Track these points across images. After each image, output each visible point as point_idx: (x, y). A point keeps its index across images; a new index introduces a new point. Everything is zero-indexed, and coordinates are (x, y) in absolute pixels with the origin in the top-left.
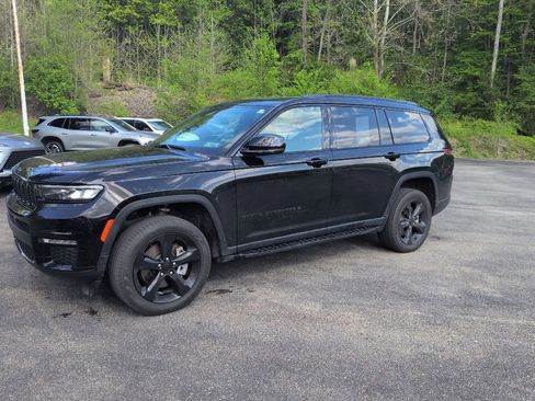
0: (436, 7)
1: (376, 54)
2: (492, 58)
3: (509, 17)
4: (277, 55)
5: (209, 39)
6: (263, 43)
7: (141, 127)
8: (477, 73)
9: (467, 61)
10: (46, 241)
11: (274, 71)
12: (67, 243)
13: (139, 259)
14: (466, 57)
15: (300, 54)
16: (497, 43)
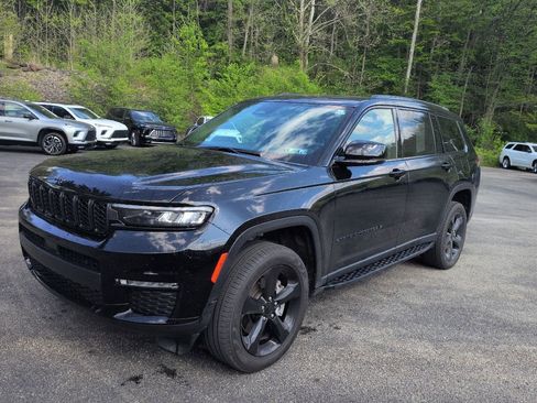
0: (360, 11)
1: (302, 54)
2: (407, 66)
3: (422, 27)
4: (205, 46)
6: (190, 29)
7: (62, 114)
8: (393, 79)
9: (384, 66)
10: (124, 282)
11: (202, 62)
12: (156, 285)
14: (384, 62)
15: (226, 46)
16: (412, 50)
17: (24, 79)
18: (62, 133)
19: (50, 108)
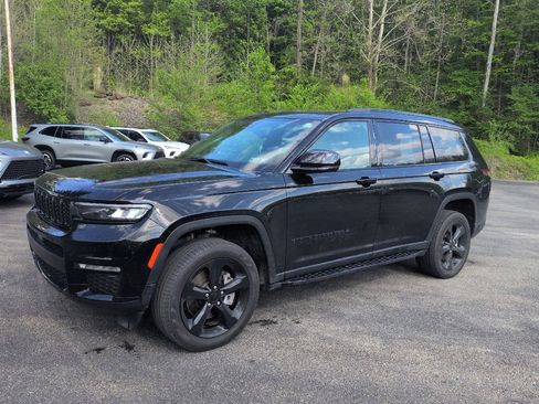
0: (432, 25)
1: (370, 72)
2: (484, 78)
3: (502, 38)
4: (272, 69)
5: (203, 49)
6: (259, 56)
7: (136, 137)
8: (469, 93)
9: (460, 80)
10: (83, 266)
11: (270, 85)
12: (107, 269)
13: (187, 289)
14: (459, 76)
15: (296, 68)
16: (490, 62)
17: (109, 107)
18: (133, 155)
19: (125, 132)
